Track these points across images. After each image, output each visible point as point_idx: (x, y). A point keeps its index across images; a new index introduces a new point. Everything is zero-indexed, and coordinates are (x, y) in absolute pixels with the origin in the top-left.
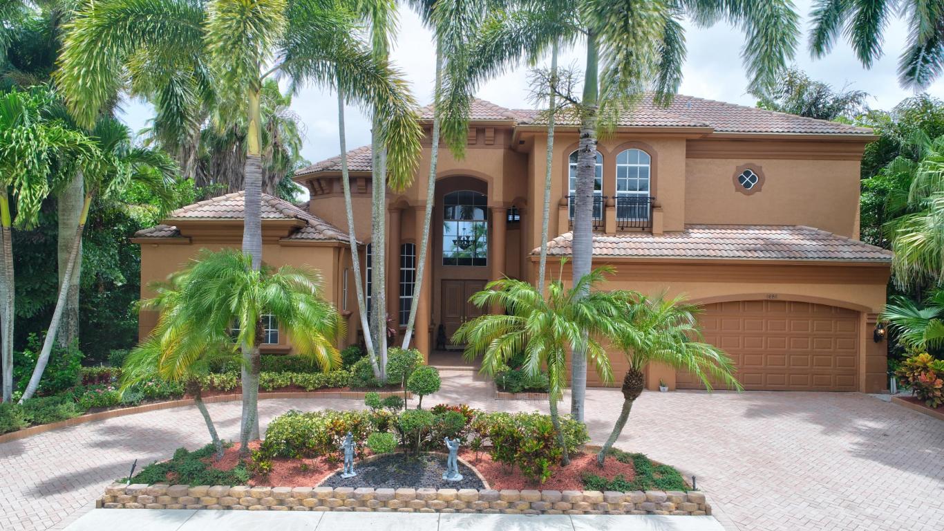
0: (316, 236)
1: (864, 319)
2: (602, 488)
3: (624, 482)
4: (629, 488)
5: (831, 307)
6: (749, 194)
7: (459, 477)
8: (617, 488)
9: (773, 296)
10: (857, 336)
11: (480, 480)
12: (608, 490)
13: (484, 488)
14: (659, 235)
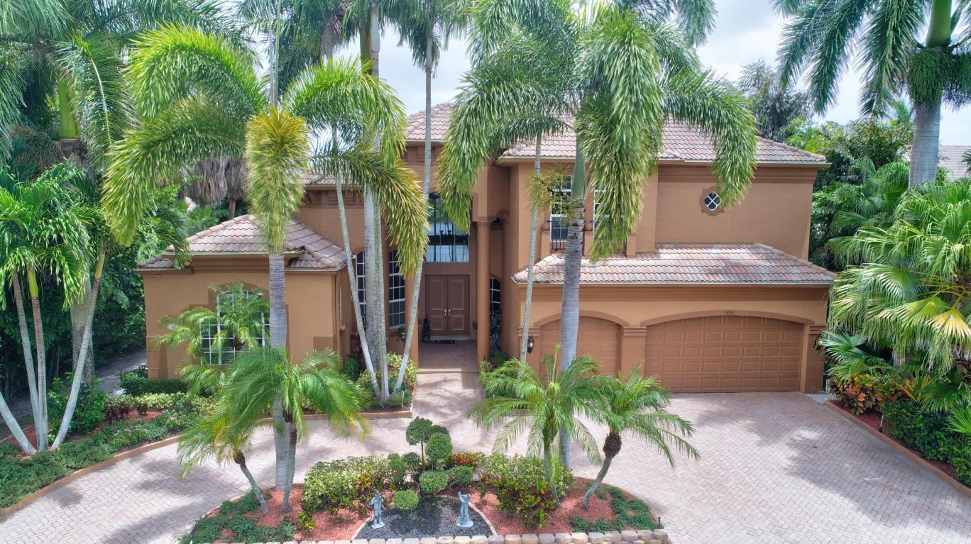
0: (314, 264)
1: (807, 331)
2: (587, 531)
3: (604, 524)
4: (608, 529)
5: (779, 320)
6: (712, 214)
7: (470, 524)
8: (599, 529)
9: (731, 312)
10: (800, 344)
11: (488, 526)
12: (591, 531)
13: (492, 534)
14: (632, 257)
